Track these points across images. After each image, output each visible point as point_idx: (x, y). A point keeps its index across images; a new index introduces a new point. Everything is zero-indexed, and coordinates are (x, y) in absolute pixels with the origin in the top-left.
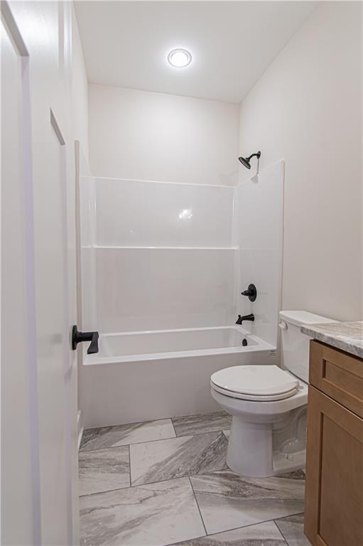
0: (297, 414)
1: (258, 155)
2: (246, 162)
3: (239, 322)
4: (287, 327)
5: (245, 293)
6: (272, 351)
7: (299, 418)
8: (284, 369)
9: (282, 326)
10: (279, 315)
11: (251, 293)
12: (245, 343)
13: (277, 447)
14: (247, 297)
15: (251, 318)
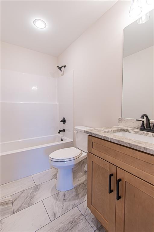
0: (81, 163)
1: (65, 66)
2: (60, 68)
3: (59, 133)
4: (77, 132)
5: (61, 121)
6: (72, 142)
7: (82, 165)
8: (77, 148)
9: (76, 132)
10: (74, 128)
11: (64, 121)
12: (62, 140)
13: (74, 177)
14: (62, 123)
15: (64, 131)
